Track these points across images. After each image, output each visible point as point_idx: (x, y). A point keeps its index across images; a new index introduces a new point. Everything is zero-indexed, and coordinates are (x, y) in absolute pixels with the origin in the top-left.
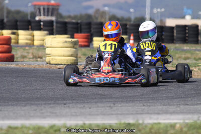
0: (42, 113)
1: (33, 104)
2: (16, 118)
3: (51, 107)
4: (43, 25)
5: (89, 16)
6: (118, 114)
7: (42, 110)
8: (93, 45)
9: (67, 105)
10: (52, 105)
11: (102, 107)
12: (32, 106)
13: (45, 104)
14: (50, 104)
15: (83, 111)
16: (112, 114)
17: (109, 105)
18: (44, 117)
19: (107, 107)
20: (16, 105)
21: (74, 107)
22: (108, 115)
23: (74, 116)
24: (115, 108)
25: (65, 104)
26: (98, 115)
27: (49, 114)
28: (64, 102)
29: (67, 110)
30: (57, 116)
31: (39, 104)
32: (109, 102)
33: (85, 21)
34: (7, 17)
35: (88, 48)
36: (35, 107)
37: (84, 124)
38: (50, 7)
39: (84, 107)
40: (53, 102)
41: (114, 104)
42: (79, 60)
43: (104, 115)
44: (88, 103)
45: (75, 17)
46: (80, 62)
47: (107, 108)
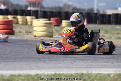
0: (31, 67)
1: (25, 61)
2: (15, 70)
3: (36, 63)
4: (33, 13)
5: (60, 8)
6: (76, 67)
7: (30, 65)
8: (62, 25)
9: (46, 62)
10: (37, 62)
11: (67, 63)
12: (25, 62)
13: (33, 61)
14: (36, 61)
15: (55, 65)
16: (73, 68)
17: (71, 62)
18: (32, 69)
20: (15, 61)
21: (50, 63)
22: (71, 68)
23: (50, 68)
24: (75, 64)
25: (44, 61)
26: (64, 68)
27: (35, 67)
28: (44, 60)
29: (46, 65)
30: (39, 68)
31: (29, 61)
32: (71, 60)
33: (57, 10)
34: (11, 8)
35: (59, 27)
36: (26, 63)
37: (56, 73)
38: (37, 2)
39: (56, 63)
40: (37, 60)
41: (74, 61)
42: (54, 34)
43: (68, 68)
44: (58, 60)
45: (51, 8)
46: (54, 35)
47: (70, 64)
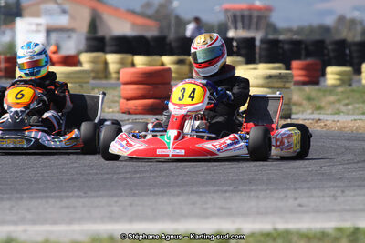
0: (206, 209)
1: (193, 193)
2: (154, 219)
4: (237, 47)
5: (326, 30)
8: (325, 80)
10: (228, 194)
11: (319, 197)
12: (191, 196)
13: (215, 192)
14: (226, 191)
15: (280, 204)
16: (333, 211)
17: (332, 193)
18: (206, 217)
19: (329, 196)
22: (327, 211)
23: (262, 214)
24: (343, 199)
30: (229, 214)
33: (317, 37)
35: (316, 87)
36: (194, 198)
37: (275, 229)
38: (255, 14)
39: (286, 196)
40: (231, 188)
41: (343, 192)
42: (294, 109)
44: (295, 189)
46: (296, 113)
47: (327, 199)
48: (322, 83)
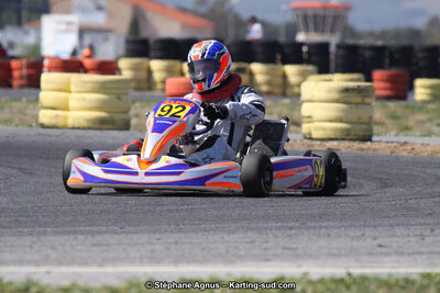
0: (266, 249)
2: (204, 261)
3: (289, 236)
4: (308, 53)
5: (415, 33)
6: (432, 253)
7: (267, 242)
8: (413, 94)
11: (404, 236)
14: (291, 228)
15: (356, 244)
16: (420, 253)
17: (419, 232)
18: (267, 259)
19: (415, 236)
20: (216, 230)
21: (340, 237)
22: (413, 253)
23: (334, 255)
24: (431, 239)
27: (280, 251)
29: (323, 242)
30: (294, 255)
32: (424, 224)
33: (404, 42)
35: (403, 103)
37: (349, 274)
38: (332, 13)
39: (363, 235)
40: (298, 224)
41: (432, 230)
42: (376, 129)
43: (402, 254)
45: (383, 34)
47: (414, 239)
48: (410, 98)
